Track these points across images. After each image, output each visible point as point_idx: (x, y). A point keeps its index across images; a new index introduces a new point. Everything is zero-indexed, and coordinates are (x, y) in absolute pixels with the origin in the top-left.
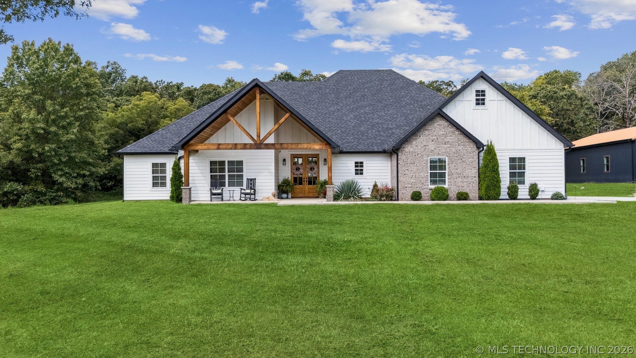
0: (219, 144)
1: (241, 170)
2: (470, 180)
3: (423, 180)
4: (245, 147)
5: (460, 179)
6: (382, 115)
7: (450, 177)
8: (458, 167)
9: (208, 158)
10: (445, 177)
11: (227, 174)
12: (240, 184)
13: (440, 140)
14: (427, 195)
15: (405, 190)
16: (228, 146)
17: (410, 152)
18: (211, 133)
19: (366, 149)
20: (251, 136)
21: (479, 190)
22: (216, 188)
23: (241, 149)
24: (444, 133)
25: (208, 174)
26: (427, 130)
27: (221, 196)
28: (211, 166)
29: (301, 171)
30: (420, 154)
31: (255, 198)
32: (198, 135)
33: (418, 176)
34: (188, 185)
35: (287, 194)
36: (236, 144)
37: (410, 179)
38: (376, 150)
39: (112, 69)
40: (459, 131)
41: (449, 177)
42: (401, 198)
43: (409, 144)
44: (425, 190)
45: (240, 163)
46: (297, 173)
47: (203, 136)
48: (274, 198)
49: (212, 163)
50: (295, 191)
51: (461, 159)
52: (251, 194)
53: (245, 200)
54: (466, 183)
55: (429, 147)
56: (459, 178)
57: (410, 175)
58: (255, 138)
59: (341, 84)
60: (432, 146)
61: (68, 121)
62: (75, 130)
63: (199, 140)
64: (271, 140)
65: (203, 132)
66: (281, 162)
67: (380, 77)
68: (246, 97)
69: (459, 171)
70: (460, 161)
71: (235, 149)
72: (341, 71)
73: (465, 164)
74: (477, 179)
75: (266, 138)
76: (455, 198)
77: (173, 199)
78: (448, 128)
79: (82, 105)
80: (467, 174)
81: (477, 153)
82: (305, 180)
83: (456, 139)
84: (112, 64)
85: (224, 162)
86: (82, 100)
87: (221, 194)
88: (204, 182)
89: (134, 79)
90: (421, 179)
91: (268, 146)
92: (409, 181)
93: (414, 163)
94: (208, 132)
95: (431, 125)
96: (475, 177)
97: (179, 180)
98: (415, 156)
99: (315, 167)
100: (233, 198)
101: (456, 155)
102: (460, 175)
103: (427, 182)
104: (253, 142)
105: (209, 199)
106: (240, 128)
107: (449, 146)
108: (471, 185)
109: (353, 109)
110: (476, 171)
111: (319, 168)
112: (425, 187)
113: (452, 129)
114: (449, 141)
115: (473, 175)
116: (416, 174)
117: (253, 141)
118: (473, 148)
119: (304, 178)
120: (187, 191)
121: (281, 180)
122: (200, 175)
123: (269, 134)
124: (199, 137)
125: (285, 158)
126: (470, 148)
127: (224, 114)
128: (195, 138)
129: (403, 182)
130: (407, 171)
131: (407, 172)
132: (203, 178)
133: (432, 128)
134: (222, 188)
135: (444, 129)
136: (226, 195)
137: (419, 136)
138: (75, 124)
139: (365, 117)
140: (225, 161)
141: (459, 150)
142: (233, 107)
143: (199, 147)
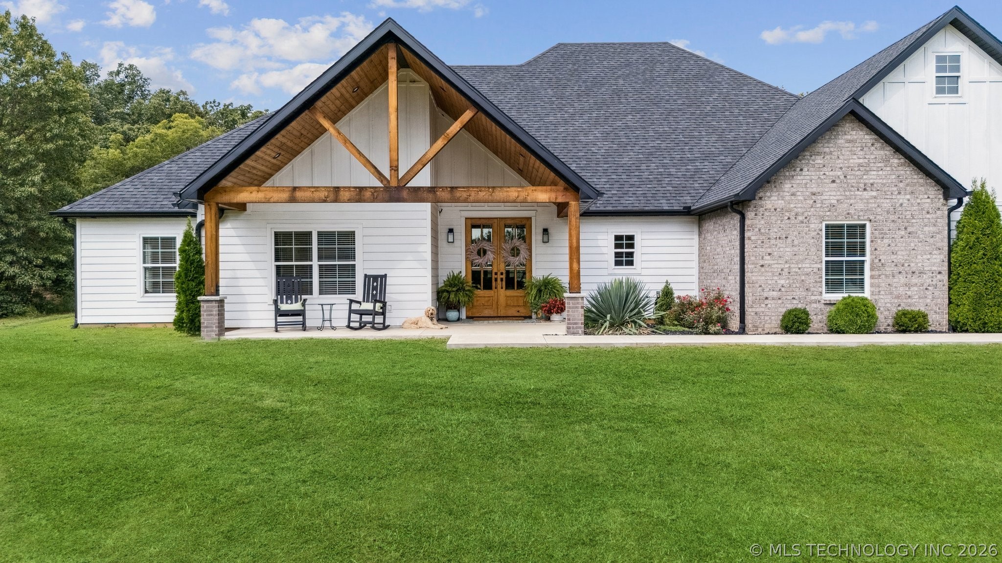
0: (295, 189)
1: (350, 254)
2: (926, 279)
3: (810, 281)
4: (360, 195)
5: (902, 279)
6: (665, 132)
7: (877, 273)
8: (897, 249)
9: (269, 226)
10: (862, 273)
11: (315, 263)
12: (350, 288)
13: (852, 180)
14: (820, 317)
15: (763, 305)
16: (318, 194)
17: (775, 210)
18: (274, 161)
19: (642, 205)
20: (375, 168)
21: (949, 305)
22: (289, 298)
23: (350, 201)
24: (861, 161)
25: (270, 265)
26: (819, 154)
27: (300, 318)
28: (276, 244)
29: (490, 256)
30: (803, 214)
31: (384, 323)
32: (242, 166)
33: (797, 270)
34: (217, 293)
35: (459, 311)
36: (338, 188)
37: (776, 278)
38: (666, 208)
39: (126, 77)
40: (901, 156)
41: (874, 273)
42: (754, 326)
43: (775, 190)
44: (814, 305)
45: (348, 237)
46: (480, 261)
47: (254, 168)
48: (428, 320)
49: (281, 238)
50: (475, 304)
51: (906, 228)
52: (377, 313)
53: (361, 328)
54: (916, 289)
55: (823, 197)
56: (900, 276)
57: (777, 267)
58: (386, 173)
59: (565, 69)
60: (831, 195)
61: (23, 160)
62: (37, 178)
63: (246, 179)
64: (423, 179)
65: (253, 157)
66: (442, 235)
67: (647, 56)
68: (362, 70)
69: (900, 257)
70: (903, 233)
71: (336, 200)
72: (560, 44)
73: (916, 240)
74: (945, 277)
75: (413, 172)
76: (889, 325)
77: (182, 327)
78: (873, 148)
79: (50, 131)
80: (920, 265)
81: (946, 213)
82: (499, 277)
83: (894, 177)
84: (125, 68)
85: (309, 234)
86: (50, 121)
87: (301, 313)
88: (261, 282)
89: (165, 95)
90: (803, 278)
91: (417, 195)
92: (774, 282)
93: (786, 238)
94: (267, 157)
95: (828, 142)
96: (940, 273)
97: (195, 278)
98: (789, 218)
99: (523, 248)
100: (331, 323)
101: (892, 217)
102: (901, 269)
103: (819, 285)
104: (378, 184)
105: (272, 324)
106: (347, 147)
107: (874, 194)
108: (928, 293)
109: (597, 118)
110: (942, 257)
111: (530, 250)
112: (813, 298)
113: (882, 152)
114: (876, 181)
115: (934, 268)
116: (792, 266)
117: (382, 182)
118: (936, 200)
119: (496, 274)
120: (212, 307)
121: (443, 278)
122: (251, 265)
123: (421, 164)
124: (244, 170)
125: (451, 227)
126: (929, 200)
127: (307, 112)
128: (233, 174)
129: (757, 285)
130: (768, 257)
131: (768, 260)
132: (257, 274)
133: (832, 149)
134: (304, 297)
135: (861, 153)
136: (313, 316)
137: (798, 169)
138: (37, 166)
139: (627, 137)
140: (311, 232)
141: (901, 205)
142: (328, 94)
143: (243, 196)
